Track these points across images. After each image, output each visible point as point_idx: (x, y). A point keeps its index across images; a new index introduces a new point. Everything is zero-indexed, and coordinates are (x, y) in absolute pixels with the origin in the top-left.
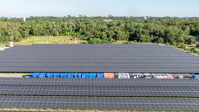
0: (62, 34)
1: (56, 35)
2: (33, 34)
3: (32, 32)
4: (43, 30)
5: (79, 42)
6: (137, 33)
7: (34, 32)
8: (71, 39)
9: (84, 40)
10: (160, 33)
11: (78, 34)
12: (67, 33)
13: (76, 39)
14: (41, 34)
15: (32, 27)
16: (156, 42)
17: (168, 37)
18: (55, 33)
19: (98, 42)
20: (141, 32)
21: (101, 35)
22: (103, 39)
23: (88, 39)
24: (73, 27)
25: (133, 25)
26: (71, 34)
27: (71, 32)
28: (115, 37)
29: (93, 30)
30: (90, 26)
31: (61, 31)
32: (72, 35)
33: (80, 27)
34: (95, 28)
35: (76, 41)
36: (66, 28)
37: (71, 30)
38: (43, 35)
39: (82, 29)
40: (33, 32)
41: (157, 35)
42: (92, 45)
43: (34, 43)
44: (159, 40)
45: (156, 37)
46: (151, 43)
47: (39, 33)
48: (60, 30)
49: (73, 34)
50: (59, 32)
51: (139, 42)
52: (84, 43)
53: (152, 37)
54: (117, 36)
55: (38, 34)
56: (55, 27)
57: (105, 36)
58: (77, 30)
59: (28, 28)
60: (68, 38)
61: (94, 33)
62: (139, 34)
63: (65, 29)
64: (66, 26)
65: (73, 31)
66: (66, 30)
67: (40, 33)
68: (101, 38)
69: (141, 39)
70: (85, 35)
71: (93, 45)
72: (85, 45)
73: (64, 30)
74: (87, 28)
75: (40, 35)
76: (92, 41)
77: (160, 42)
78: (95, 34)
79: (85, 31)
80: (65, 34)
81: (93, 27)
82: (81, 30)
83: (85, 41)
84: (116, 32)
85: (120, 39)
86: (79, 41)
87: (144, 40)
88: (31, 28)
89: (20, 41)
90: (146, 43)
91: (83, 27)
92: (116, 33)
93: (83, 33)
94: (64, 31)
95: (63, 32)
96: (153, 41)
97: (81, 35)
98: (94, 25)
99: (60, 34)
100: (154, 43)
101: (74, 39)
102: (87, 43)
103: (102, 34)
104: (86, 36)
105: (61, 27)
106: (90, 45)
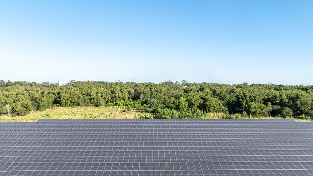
0: (110, 103)
1: (100, 105)
2: (60, 104)
3: (58, 99)
4: (79, 97)
5: (137, 116)
6: (241, 100)
7: (62, 99)
8: (124, 111)
9: (147, 112)
10: (281, 100)
11: (137, 103)
12: (118, 102)
13: (133, 112)
14: (75, 103)
15: (61, 91)
16: (280, 115)
17: (300, 107)
18: (98, 101)
19: (172, 117)
20: (248, 98)
21: (178, 104)
22: (181, 110)
23: (154, 111)
24: (129, 93)
25: (225, 90)
26: (125, 103)
27: (126, 101)
28: (204, 107)
29: (163, 97)
30: (157, 91)
31: (110, 99)
32: (127, 105)
33: (140, 93)
34: (164, 95)
35: (132, 115)
36: (118, 94)
37: (127, 97)
38: (78, 104)
39: (144, 96)
40: (60, 100)
41: (276, 104)
42: (161, 121)
43: (50, 118)
44: (284, 112)
45: (276, 107)
46: (271, 118)
47: (71, 102)
48: (107, 97)
49: (129, 102)
50: (107, 100)
51: (251, 115)
52: (146, 118)
53: (270, 107)
54: (207, 106)
55: (69, 102)
56: (100, 92)
57: (185, 106)
58: (136, 98)
59: (54, 94)
60: (120, 109)
61: (164, 101)
62: (245, 101)
63: (117, 96)
64: (119, 91)
65: (129, 98)
66: (119, 97)
67: (73, 101)
68: (177, 108)
69: (252, 110)
70: (149, 105)
71: (164, 121)
72: (147, 121)
73: (115, 97)
74: (152, 95)
75: (73, 104)
76: (161, 113)
77: (286, 115)
78: (166, 103)
79: (149, 99)
80: (116, 104)
81: (161, 93)
82: (141, 96)
83: (148, 115)
84: (204, 97)
85: (211, 111)
86: (138, 114)
87: (258, 112)
88: (59, 93)
89: (25, 114)
90: (261, 118)
91: (146, 93)
92: (205, 100)
93: (146, 102)
94: (114, 99)
95: (112, 100)
96: (274, 114)
97: (142, 105)
98: (164, 90)
99: (107, 103)
100: (276, 118)
101: (129, 110)
102: (152, 118)
103: (179, 102)
104: (150, 107)
105: (110, 92)
106: (158, 121)
